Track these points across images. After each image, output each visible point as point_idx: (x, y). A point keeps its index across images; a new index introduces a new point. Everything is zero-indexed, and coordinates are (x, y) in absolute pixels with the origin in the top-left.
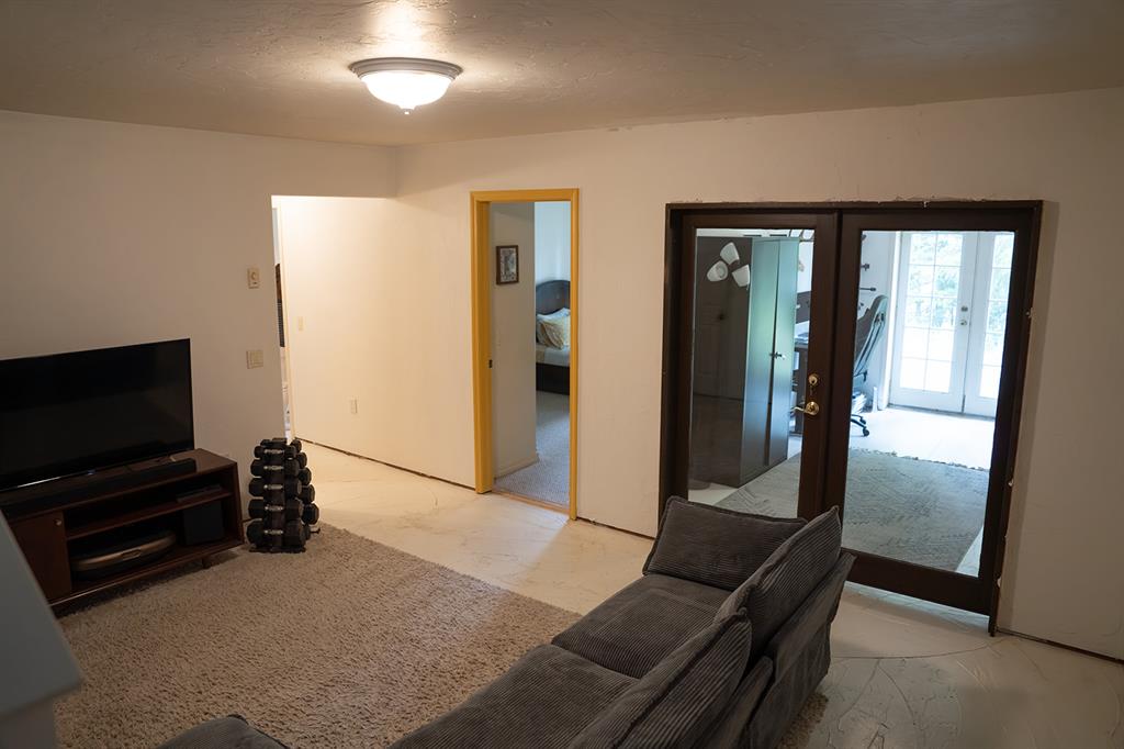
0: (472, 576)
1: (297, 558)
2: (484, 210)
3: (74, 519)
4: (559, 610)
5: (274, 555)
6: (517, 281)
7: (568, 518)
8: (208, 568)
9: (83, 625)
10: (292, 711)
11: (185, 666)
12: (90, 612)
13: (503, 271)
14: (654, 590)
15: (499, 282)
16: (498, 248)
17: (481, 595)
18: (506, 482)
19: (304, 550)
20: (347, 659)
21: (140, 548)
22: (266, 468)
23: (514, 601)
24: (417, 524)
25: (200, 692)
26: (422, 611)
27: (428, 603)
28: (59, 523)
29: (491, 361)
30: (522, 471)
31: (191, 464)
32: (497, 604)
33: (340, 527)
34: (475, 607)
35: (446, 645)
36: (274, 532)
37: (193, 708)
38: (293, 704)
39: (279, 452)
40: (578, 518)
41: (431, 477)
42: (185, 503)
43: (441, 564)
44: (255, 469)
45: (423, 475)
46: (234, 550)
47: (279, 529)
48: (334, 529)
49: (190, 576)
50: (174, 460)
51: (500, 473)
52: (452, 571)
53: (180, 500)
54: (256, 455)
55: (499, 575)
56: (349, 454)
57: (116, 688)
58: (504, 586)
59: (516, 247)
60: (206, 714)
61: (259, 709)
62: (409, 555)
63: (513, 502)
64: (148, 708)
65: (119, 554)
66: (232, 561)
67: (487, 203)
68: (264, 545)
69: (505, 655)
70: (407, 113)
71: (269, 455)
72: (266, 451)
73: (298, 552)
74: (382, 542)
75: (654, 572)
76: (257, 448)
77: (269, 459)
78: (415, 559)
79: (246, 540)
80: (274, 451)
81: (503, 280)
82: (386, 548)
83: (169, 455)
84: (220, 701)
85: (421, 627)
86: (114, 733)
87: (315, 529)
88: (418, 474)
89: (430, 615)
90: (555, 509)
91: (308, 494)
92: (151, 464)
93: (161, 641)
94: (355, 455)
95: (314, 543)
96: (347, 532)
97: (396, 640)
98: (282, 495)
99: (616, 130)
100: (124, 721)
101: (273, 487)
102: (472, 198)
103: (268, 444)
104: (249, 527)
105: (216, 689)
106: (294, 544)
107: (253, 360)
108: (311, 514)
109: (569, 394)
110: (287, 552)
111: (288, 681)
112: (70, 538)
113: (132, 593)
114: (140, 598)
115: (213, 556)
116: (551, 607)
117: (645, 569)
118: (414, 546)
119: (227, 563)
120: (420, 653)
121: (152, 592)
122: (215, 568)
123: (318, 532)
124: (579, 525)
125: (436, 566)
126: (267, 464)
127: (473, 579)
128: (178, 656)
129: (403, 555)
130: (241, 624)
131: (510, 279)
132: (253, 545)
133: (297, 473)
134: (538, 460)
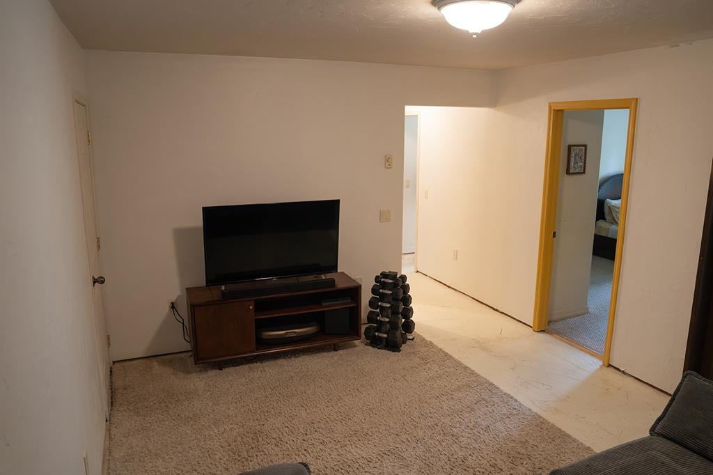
0: (512, 395)
1: (393, 356)
2: (559, 117)
3: (260, 307)
4: (575, 440)
5: (379, 350)
6: (584, 173)
7: (601, 363)
8: (337, 351)
9: (259, 372)
10: (356, 465)
11: (304, 413)
12: (264, 364)
13: (572, 164)
14: (654, 453)
15: (568, 172)
16: (570, 147)
17: (515, 412)
18: (559, 326)
19: (399, 351)
20: (404, 437)
21: (296, 331)
22: (381, 291)
23: (540, 424)
24: (482, 346)
25: (306, 434)
26: (467, 415)
27: (473, 409)
28: (251, 308)
29: (554, 233)
30: (573, 319)
31: (332, 282)
32: (526, 422)
33: (428, 339)
34: (507, 421)
35: (476, 446)
36: (381, 335)
37: (299, 444)
38: (358, 461)
39: (391, 281)
40: (610, 366)
41: (502, 313)
42: (328, 306)
43: (491, 381)
44: (374, 291)
45: (497, 310)
46: (356, 342)
47: (385, 333)
48: (424, 339)
49: (325, 354)
50: (324, 278)
51: (554, 318)
52: (497, 388)
53: (324, 304)
54: (376, 282)
55: (532, 399)
56: (449, 287)
57: (263, 417)
58: (535, 409)
59: (585, 146)
60: (305, 450)
61: (338, 457)
62: (470, 369)
63: (560, 342)
64: (275, 436)
65: (284, 332)
66: (352, 349)
67: (562, 111)
68: (374, 342)
69: (520, 467)
70: (475, 36)
71: (384, 282)
72: (382, 280)
73: (396, 351)
74: (454, 356)
75: (659, 435)
76: (377, 277)
77: (384, 285)
78: (473, 373)
79: (363, 336)
80: (387, 281)
81: (571, 171)
82: (455, 360)
83: (321, 274)
84: (316, 444)
85: (463, 427)
86: (253, 445)
87: (411, 337)
88: (493, 309)
89: (472, 419)
90: (592, 355)
91: (408, 312)
92: (311, 278)
93: (296, 393)
94: (453, 288)
95: (407, 347)
96: (431, 344)
97: (442, 432)
98: (390, 311)
99: (677, 46)
100: (260, 439)
101: (385, 305)
102: (550, 107)
103: (384, 275)
104: (366, 328)
105: (316, 435)
106: (393, 346)
107: (384, 217)
108: (409, 326)
109: (614, 260)
110: (388, 350)
111: (360, 443)
112: (256, 318)
113: (290, 358)
114: (293, 362)
115: (342, 344)
116: (569, 436)
117: (652, 430)
118: (475, 362)
119: (349, 350)
120: (455, 447)
121: (301, 360)
122: (341, 352)
123: (412, 340)
124: (610, 371)
125: (487, 382)
126: (383, 289)
127: (512, 398)
128: (302, 406)
129: (466, 368)
130: (345, 393)
131: (577, 171)
132: (369, 341)
133: (401, 297)
134: (588, 312)
